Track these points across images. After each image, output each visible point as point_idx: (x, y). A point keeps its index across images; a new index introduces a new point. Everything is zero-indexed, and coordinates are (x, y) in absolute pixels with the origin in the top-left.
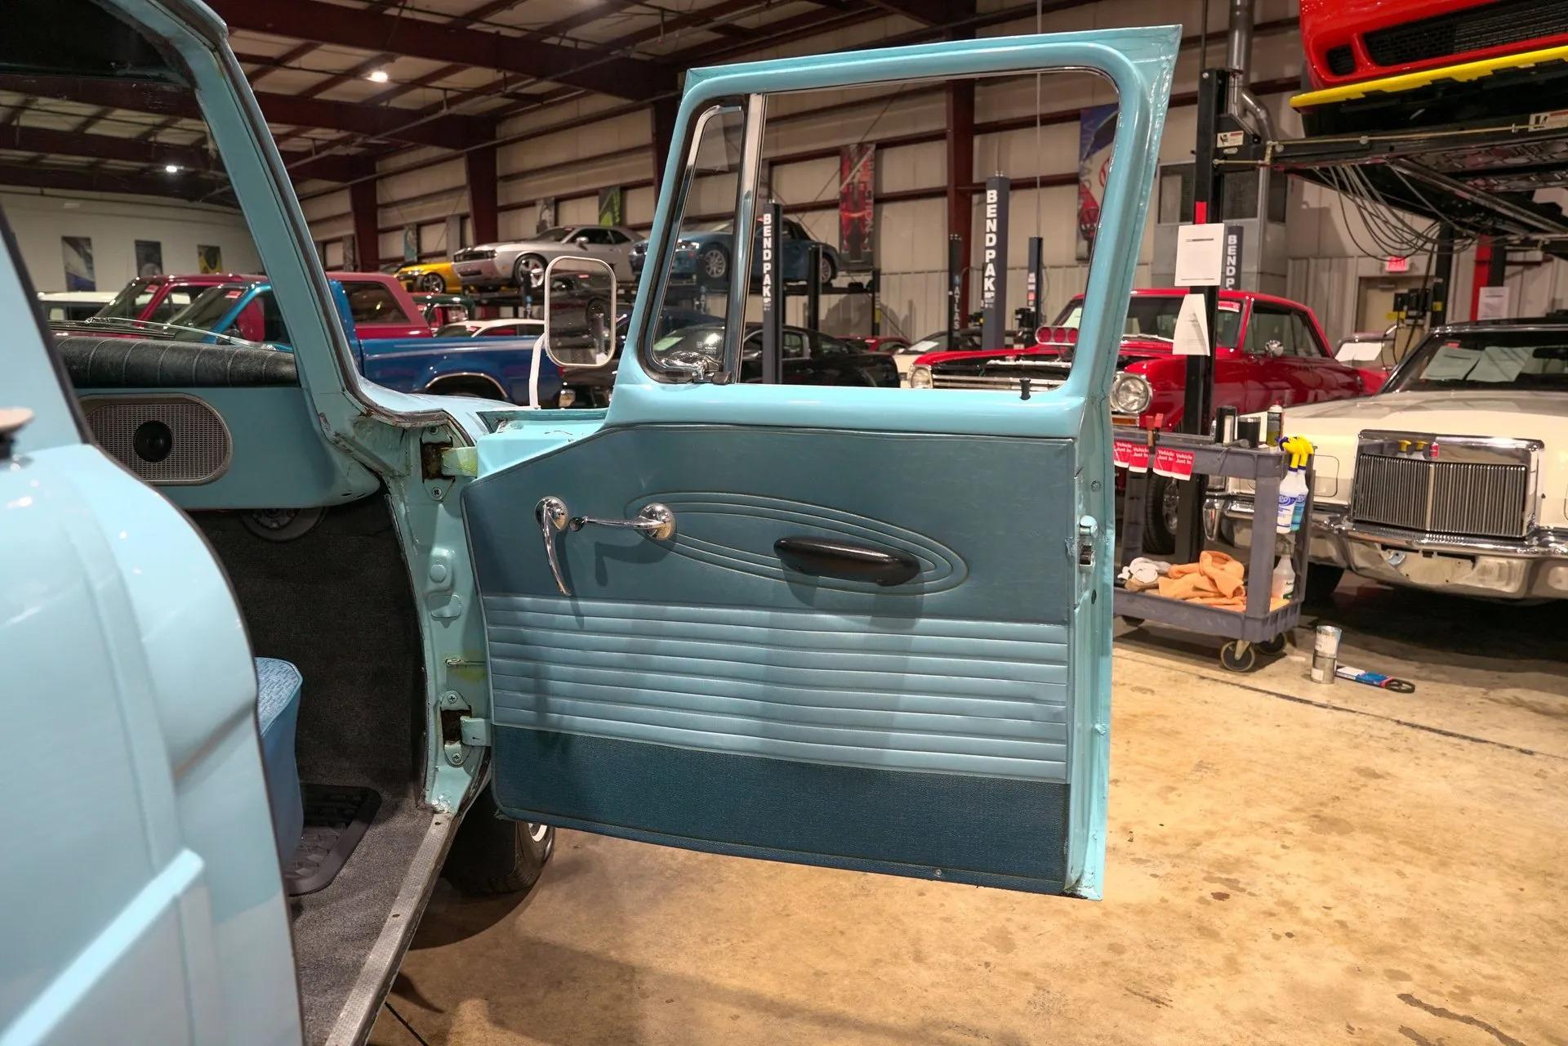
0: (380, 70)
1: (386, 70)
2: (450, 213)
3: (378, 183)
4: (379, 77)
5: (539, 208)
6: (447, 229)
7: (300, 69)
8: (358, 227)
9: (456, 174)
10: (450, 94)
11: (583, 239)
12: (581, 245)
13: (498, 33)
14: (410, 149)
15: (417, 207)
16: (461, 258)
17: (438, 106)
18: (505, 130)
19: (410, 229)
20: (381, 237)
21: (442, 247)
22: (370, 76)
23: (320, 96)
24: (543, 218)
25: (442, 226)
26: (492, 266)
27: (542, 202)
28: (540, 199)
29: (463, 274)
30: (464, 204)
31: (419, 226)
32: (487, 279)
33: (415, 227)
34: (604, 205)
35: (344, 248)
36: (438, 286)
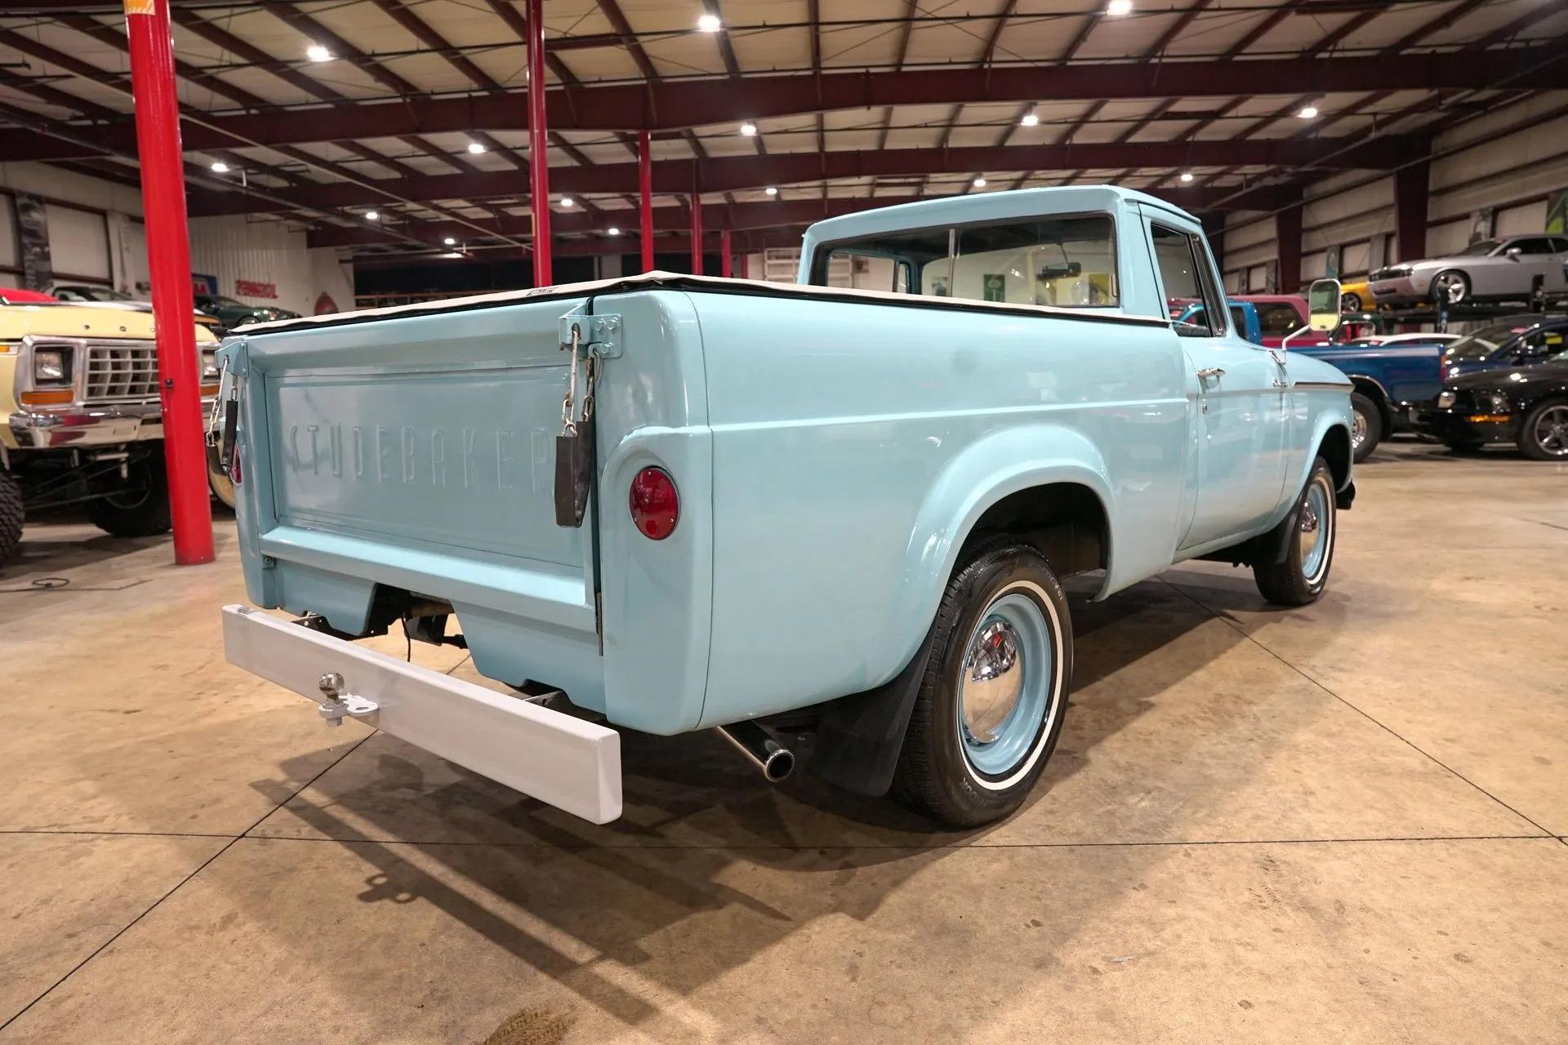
0: (1310, 106)
1: (1314, 106)
2: (1375, 232)
3: (1304, 207)
4: (1309, 113)
5: (1473, 220)
6: (1371, 249)
7: (1237, 117)
8: (1281, 253)
9: (1385, 193)
10: (1379, 117)
11: (1515, 251)
12: (1512, 257)
13: (1434, 52)
14: (1335, 174)
15: (1341, 229)
16: (1377, 277)
17: (1367, 130)
18: (1439, 144)
19: (1333, 251)
20: (1303, 260)
21: (1364, 267)
22: (1300, 113)
23: (1253, 137)
24: (1478, 230)
25: (1367, 245)
26: (1408, 285)
27: (1478, 213)
28: (1474, 212)
29: (1377, 293)
30: (1390, 223)
31: (1342, 248)
32: (1403, 297)
33: (1339, 248)
34: (1554, 210)
35: (1267, 271)
36: (1354, 305)
